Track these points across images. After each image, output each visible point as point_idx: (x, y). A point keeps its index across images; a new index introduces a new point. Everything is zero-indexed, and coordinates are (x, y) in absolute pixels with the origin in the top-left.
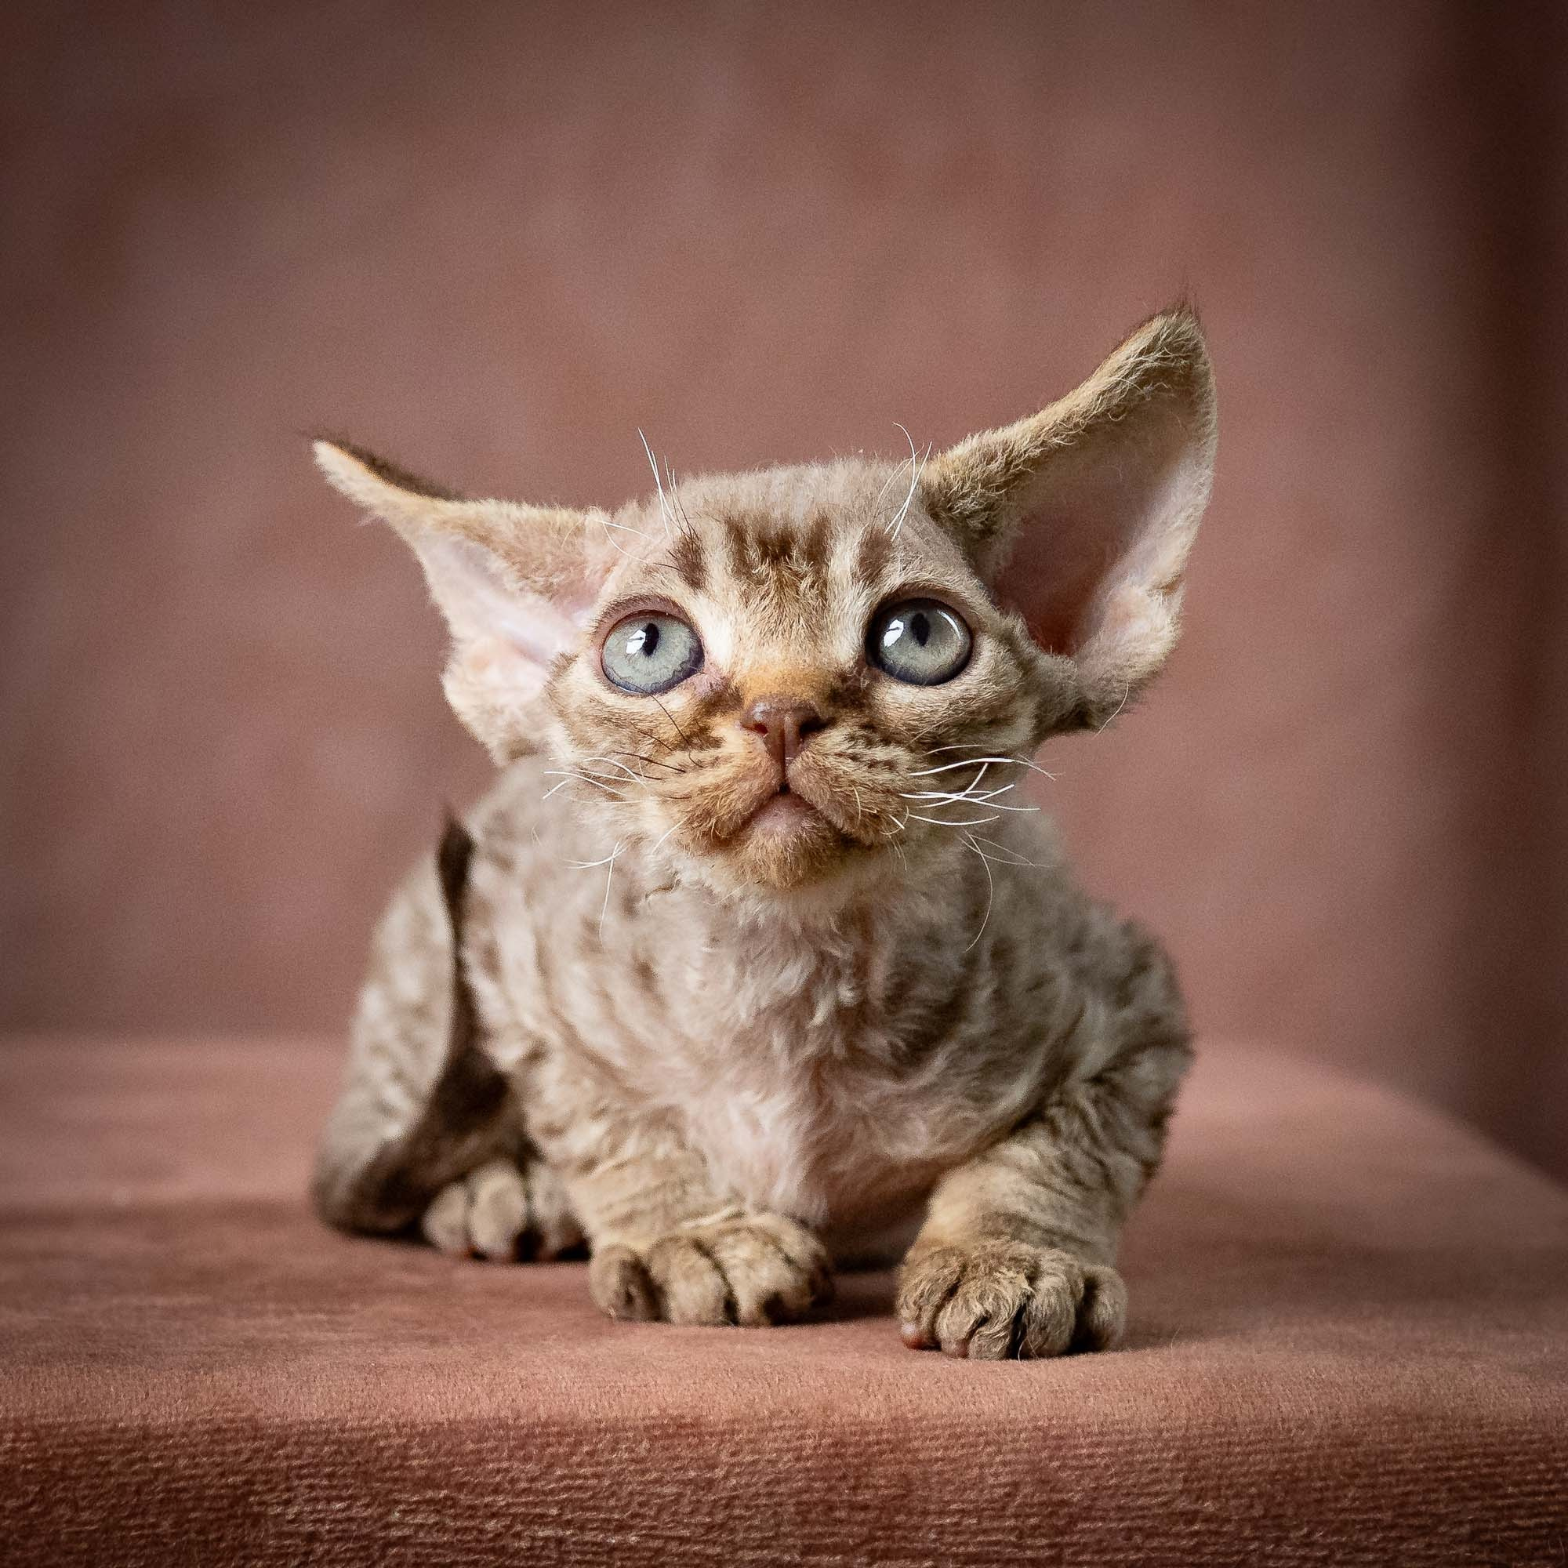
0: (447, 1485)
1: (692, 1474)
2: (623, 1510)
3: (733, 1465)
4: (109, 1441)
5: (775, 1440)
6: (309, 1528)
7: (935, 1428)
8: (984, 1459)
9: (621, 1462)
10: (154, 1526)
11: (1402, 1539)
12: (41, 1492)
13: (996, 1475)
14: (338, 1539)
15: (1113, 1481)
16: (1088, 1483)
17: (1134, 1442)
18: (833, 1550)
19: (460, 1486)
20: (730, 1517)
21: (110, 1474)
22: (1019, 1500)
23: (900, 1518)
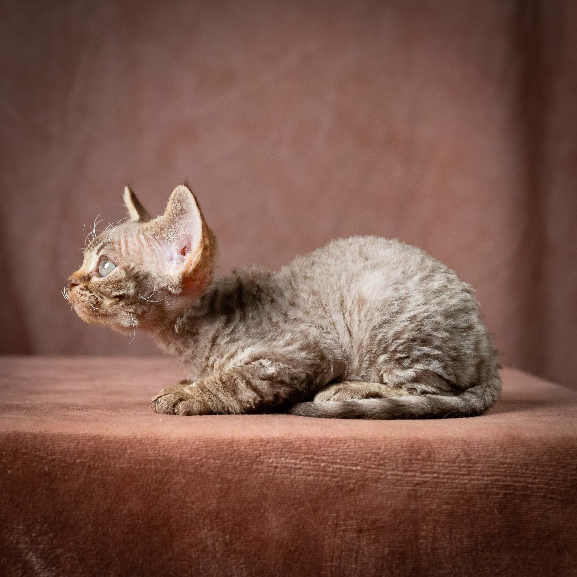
0: (311, 454)
1: (374, 451)
2: (357, 460)
3: (385, 449)
4: (224, 442)
5: (396, 443)
6: (275, 465)
7: (437, 440)
8: (450, 448)
9: (356, 448)
10: (235, 464)
11: (558, 469)
12: (206, 455)
13: (453, 452)
14: (283, 468)
15: (483, 454)
16: (477, 454)
17: (489, 444)
18: (411, 471)
19: (315, 454)
20: (385, 463)
21: (224, 451)
22: (459, 459)
23: (429, 463)
